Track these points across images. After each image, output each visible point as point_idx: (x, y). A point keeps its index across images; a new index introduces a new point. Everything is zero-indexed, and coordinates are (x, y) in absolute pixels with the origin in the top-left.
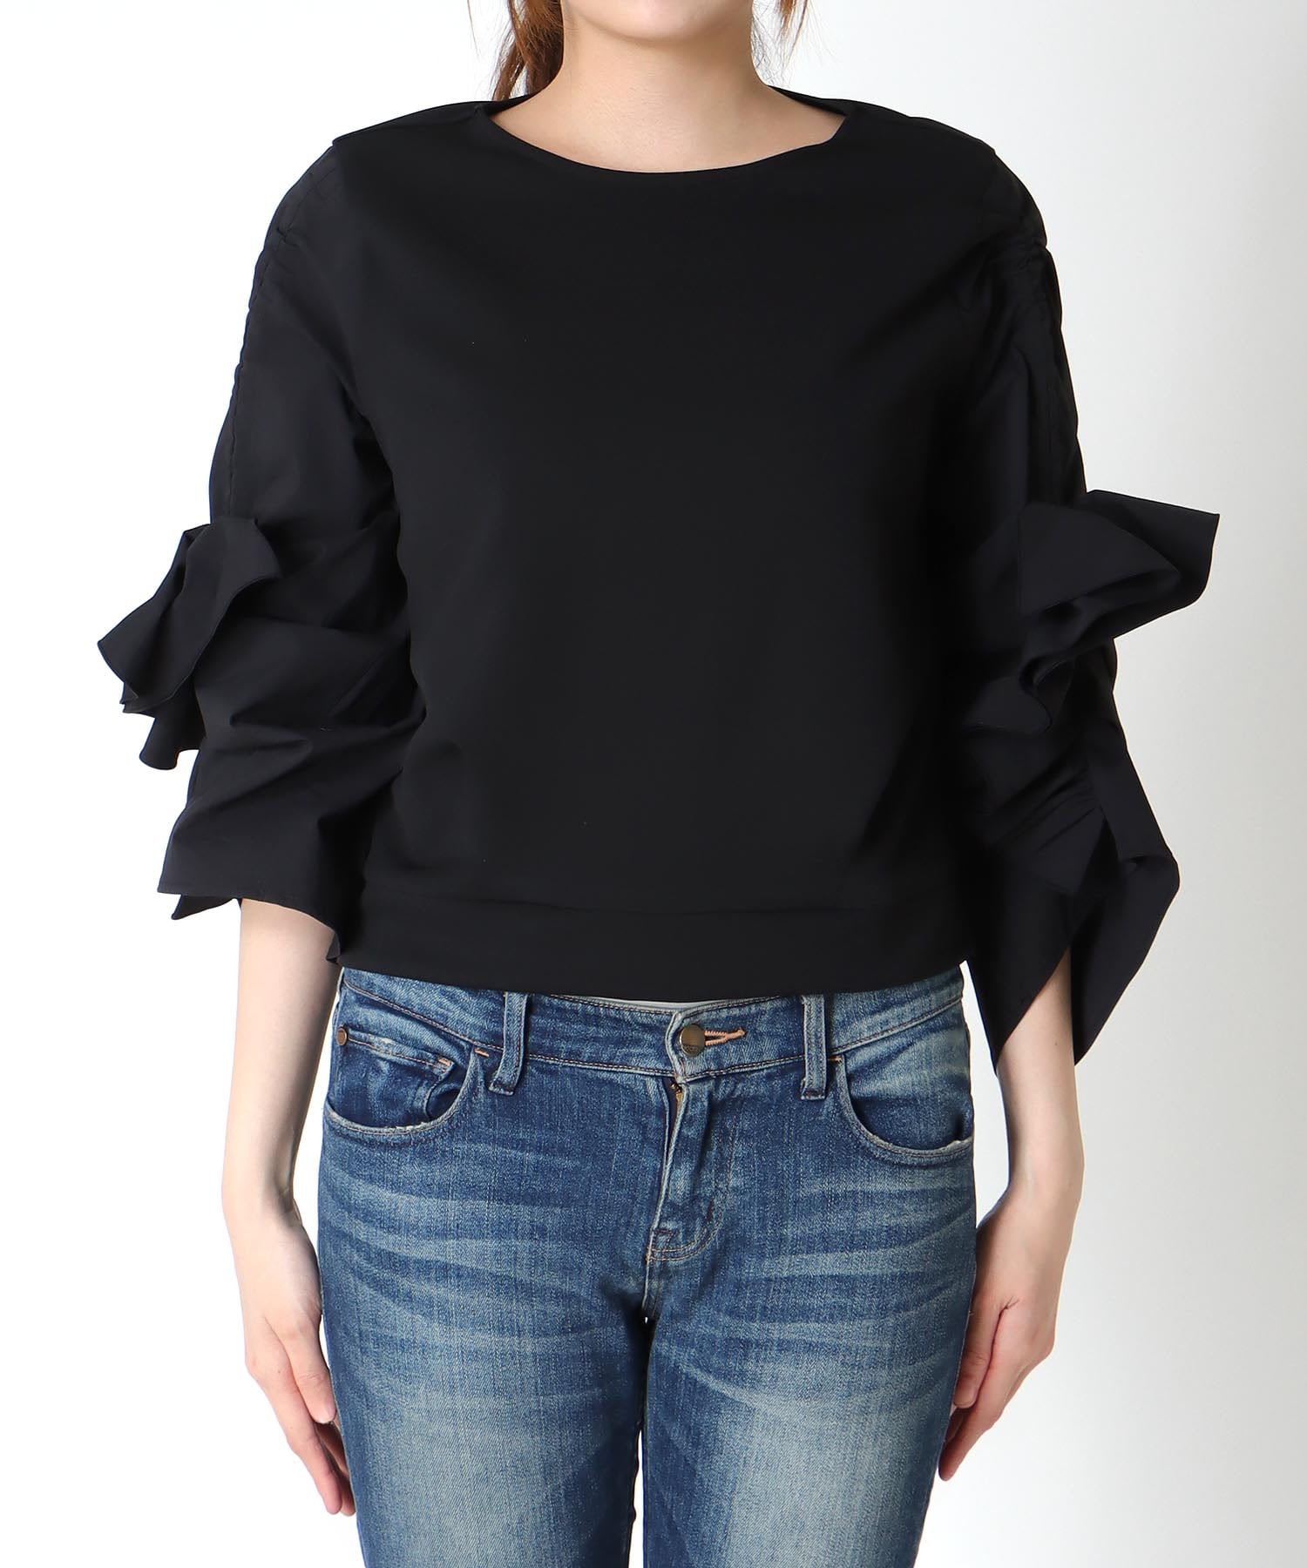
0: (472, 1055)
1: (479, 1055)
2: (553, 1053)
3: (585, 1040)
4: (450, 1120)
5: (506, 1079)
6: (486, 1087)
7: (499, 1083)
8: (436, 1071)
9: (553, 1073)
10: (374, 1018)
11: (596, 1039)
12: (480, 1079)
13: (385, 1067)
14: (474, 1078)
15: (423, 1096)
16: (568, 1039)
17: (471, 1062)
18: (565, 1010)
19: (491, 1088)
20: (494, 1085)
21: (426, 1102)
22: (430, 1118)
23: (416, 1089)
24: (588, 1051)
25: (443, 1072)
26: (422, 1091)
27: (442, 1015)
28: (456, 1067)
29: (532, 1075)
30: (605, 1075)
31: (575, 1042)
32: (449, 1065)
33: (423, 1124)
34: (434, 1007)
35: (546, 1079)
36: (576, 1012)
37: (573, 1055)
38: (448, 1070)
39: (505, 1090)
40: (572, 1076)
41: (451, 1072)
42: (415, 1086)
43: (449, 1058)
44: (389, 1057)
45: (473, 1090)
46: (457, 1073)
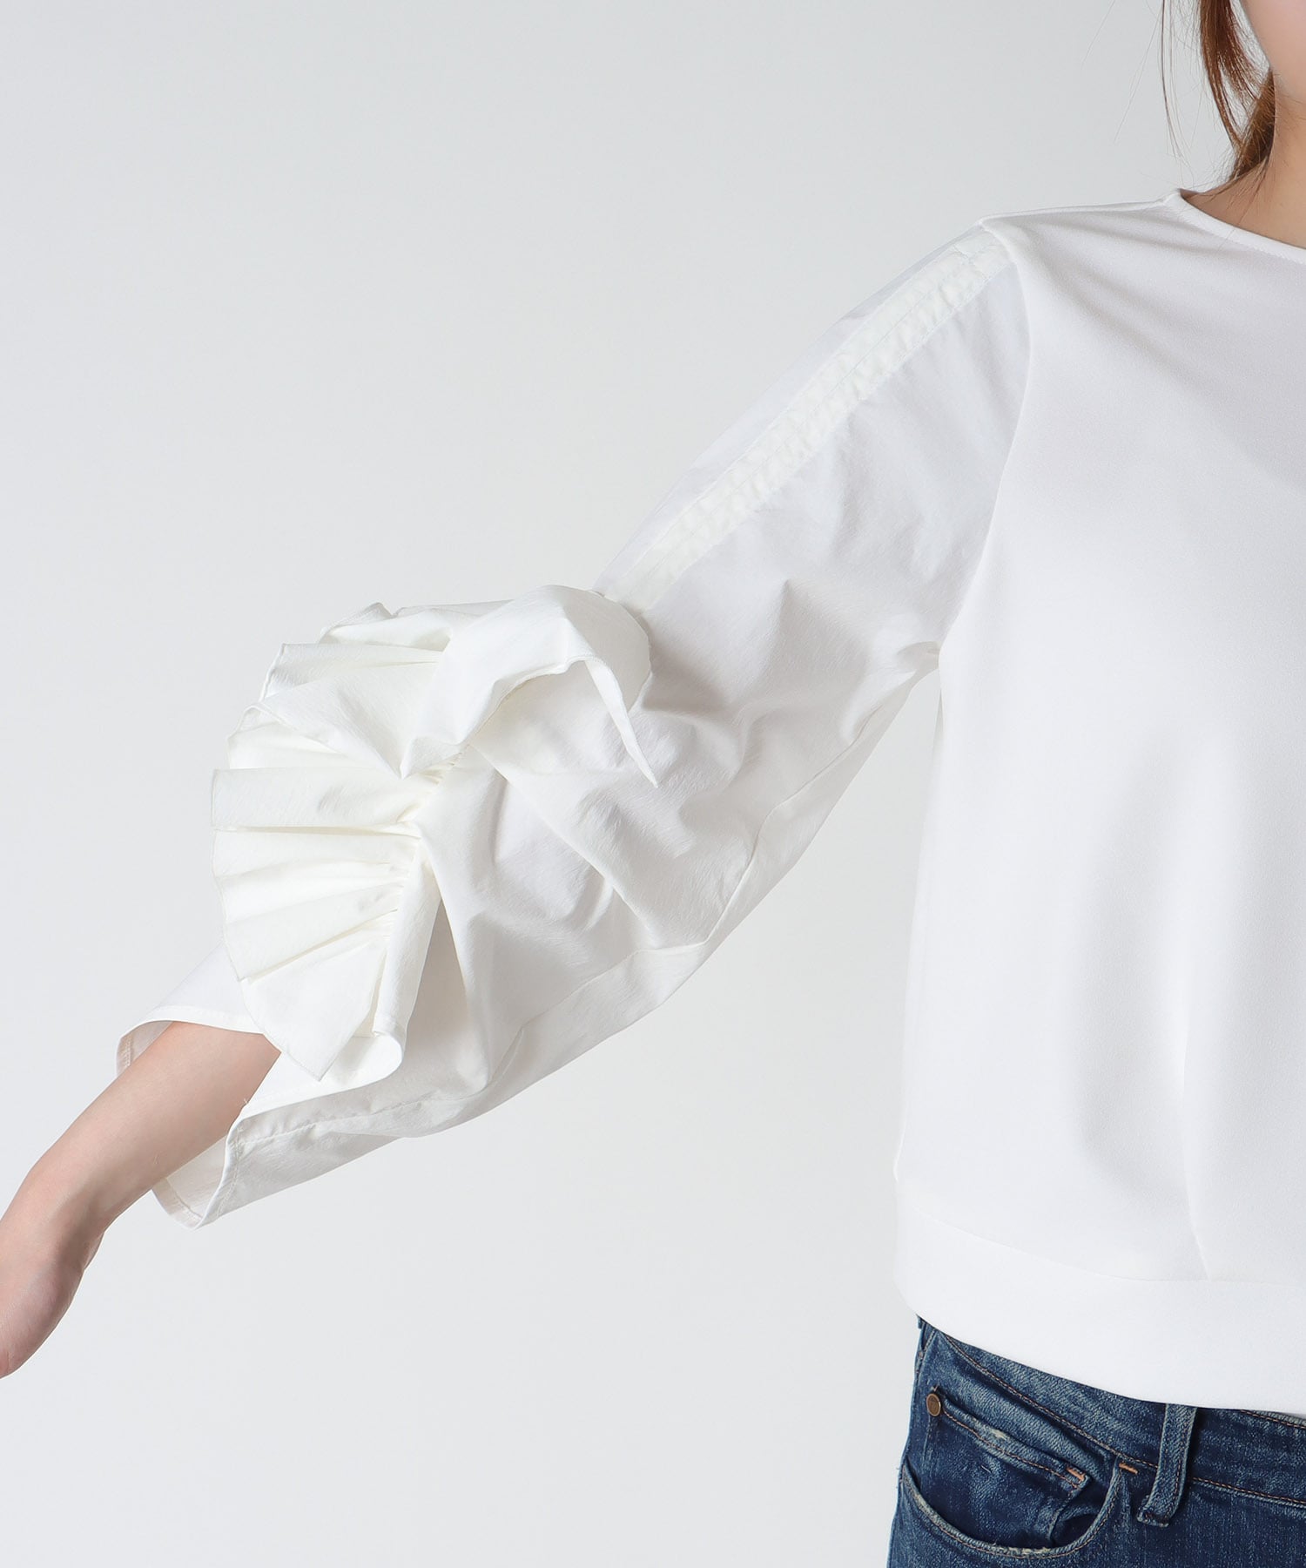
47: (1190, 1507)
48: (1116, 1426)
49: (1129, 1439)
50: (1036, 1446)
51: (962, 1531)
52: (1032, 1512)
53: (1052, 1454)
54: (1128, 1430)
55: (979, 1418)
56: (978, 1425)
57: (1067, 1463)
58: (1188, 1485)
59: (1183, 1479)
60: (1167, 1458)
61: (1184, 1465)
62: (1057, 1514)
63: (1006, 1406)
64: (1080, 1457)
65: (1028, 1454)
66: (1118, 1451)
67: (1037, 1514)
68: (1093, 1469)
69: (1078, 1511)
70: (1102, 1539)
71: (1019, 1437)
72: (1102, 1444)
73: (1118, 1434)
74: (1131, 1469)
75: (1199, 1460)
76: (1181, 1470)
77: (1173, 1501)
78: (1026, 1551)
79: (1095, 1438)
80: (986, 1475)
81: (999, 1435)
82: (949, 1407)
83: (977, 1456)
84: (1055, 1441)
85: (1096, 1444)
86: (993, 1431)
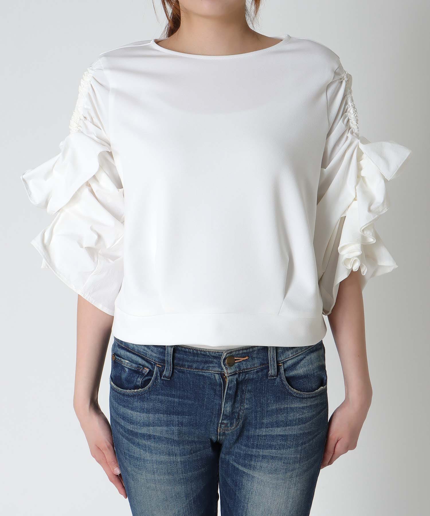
0: (155, 367)
1: (158, 366)
2: (183, 366)
3: (194, 362)
4: (149, 388)
5: (167, 375)
6: (161, 378)
7: (165, 376)
8: (143, 372)
9: (183, 372)
10: (123, 353)
11: (197, 361)
12: (159, 375)
13: (127, 370)
14: (157, 374)
15: (139, 380)
16: (188, 361)
17: (155, 369)
18: (186, 352)
19: (162, 378)
20: (163, 377)
21: (140, 383)
22: (142, 388)
23: (137, 378)
24: (195, 365)
25: (146, 372)
26: (139, 379)
27: (145, 353)
28: (150, 370)
29: (176, 373)
30: (201, 373)
31: (190, 363)
32: (148, 370)
33: (140, 389)
34: (142, 350)
35: (181, 374)
36: (190, 352)
37: (190, 367)
38: (147, 372)
39: (167, 378)
40: (189, 373)
41: (148, 372)
42: (137, 377)
43: (148, 368)
44: (128, 367)
45: (156, 378)
46: (151, 373)
47: (175, 375)
48: (155, 355)
49: (159, 358)
50: (136, 363)
51: (121, 388)
52: (135, 379)
53: (140, 364)
54: (158, 356)
55: (123, 358)
56: (122, 360)
57: (144, 366)
58: (173, 368)
59: (172, 366)
60: (167, 361)
61: (172, 362)
62: (141, 380)
63: (128, 353)
64: (147, 364)
65: (134, 365)
66: (156, 362)
67: (137, 380)
68: (150, 367)
69: (147, 378)
70: (154, 384)
71: (132, 361)
72: (152, 360)
73: (156, 357)
74: (160, 366)
75: (175, 361)
76: (171, 364)
77: (170, 372)
78: (136, 390)
79: (150, 359)
80: (125, 372)
81: (127, 361)
82: (116, 357)
83: (123, 368)
84: (140, 361)
85: (150, 360)
86: (126, 361)
